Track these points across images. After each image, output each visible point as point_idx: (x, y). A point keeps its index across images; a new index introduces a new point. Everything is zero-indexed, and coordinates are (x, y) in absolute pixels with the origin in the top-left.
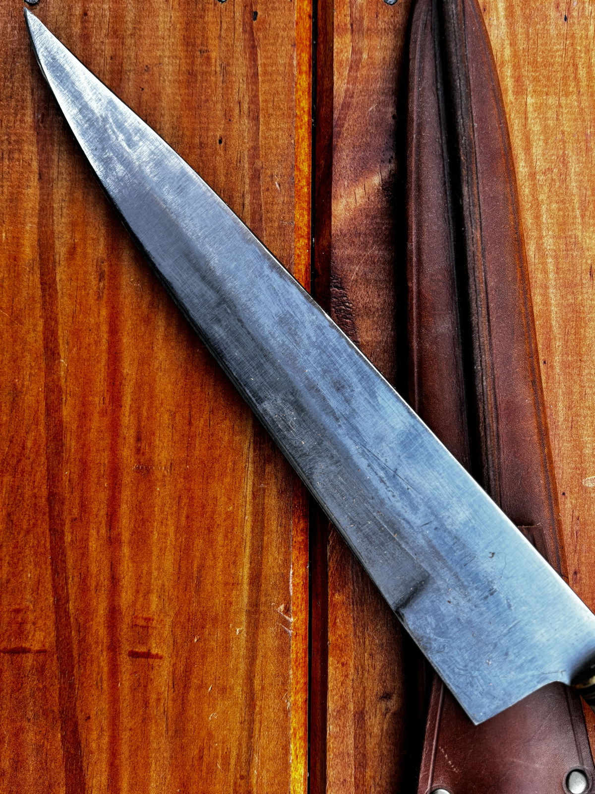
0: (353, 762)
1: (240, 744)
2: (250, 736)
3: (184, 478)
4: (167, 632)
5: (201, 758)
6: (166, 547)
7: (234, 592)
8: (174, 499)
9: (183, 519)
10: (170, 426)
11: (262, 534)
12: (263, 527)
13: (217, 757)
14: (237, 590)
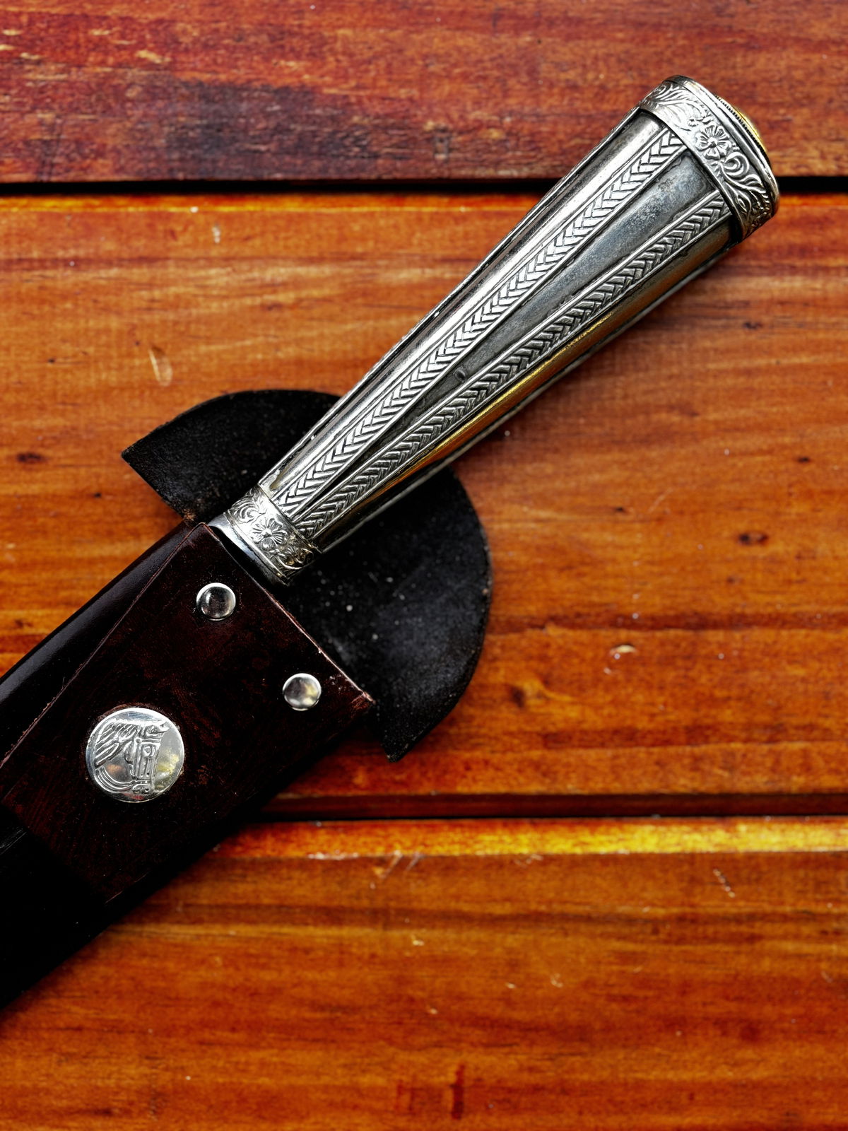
0: (628, 751)
1: (602, 935)
2: (588, 919)
3: (169, 1036)
4: (421, 1059)
5: (626, 999)
6: (283, 1063)
7: (354, 950)
8: (204, 1052)
9: (236, 1037)
10: (85, 1061)
11: (257, 907)
12: (248, 906)
13: (623, 972)
14: (350, 945)
